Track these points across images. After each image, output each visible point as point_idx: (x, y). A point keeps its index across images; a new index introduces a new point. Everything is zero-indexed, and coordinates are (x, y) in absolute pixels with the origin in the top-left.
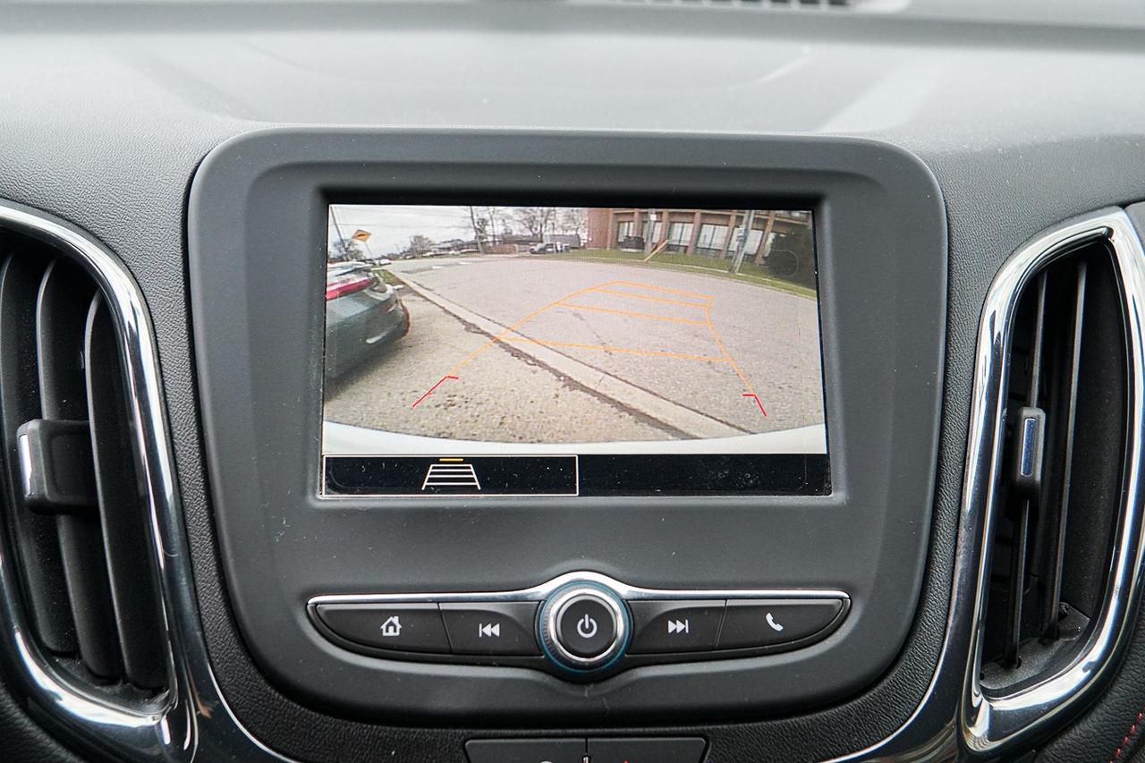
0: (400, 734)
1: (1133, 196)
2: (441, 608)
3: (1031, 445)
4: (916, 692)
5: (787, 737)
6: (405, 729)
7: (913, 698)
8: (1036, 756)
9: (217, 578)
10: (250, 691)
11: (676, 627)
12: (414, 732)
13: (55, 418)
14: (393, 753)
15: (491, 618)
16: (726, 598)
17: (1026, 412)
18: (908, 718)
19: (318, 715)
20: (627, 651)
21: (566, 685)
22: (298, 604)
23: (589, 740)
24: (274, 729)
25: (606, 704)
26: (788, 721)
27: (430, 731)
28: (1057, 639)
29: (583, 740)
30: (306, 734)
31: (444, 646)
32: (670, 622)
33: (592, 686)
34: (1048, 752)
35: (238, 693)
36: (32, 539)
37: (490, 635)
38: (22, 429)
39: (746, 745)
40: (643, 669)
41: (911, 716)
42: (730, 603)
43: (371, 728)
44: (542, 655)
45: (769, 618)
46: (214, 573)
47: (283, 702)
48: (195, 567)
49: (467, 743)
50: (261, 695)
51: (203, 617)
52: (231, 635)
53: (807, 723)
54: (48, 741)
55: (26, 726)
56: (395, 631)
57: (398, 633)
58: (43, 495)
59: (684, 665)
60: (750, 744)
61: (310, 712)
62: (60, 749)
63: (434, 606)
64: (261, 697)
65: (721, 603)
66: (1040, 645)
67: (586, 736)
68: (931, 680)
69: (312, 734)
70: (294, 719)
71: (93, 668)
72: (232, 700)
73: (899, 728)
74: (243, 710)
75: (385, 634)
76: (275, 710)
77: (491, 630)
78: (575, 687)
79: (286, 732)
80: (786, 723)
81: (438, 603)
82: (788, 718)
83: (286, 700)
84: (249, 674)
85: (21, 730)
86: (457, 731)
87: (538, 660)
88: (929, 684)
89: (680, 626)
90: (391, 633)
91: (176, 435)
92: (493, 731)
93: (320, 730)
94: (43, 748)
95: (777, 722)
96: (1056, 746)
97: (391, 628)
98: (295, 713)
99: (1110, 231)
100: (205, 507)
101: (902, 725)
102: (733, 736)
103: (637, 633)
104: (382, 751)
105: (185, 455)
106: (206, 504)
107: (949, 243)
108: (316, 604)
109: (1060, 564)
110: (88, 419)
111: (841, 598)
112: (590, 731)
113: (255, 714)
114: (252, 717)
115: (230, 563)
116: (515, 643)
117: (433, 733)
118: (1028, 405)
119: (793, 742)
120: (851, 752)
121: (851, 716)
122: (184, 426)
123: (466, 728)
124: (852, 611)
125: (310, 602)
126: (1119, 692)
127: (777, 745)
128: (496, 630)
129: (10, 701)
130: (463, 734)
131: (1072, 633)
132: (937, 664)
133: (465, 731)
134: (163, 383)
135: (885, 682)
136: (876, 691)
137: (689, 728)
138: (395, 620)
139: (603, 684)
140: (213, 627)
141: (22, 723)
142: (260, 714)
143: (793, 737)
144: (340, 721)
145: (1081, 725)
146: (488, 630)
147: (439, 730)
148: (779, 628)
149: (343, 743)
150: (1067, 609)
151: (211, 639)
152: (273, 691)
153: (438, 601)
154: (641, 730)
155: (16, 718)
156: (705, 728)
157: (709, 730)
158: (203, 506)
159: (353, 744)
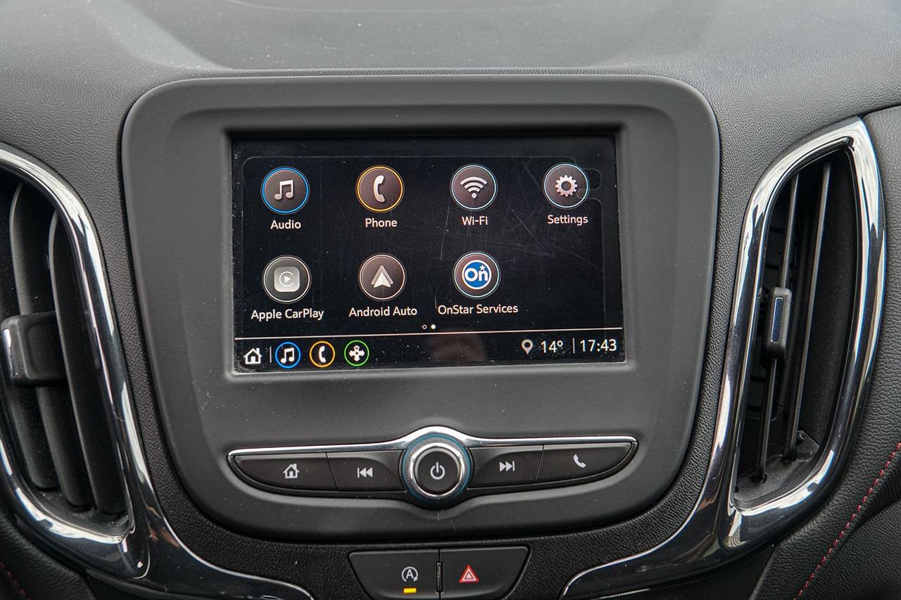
0: (300, 549)
1: (869, 108)
2: (329, 457)
3: (779, 318)
4: (686, 508)
5: (588, 544)
6: (304, 546)
7: (683, 513)
8: (774, 548)
9: (159, 437)
10: (188, 520)
11: (506, 466)
12: (311, 548)
13: (30, 312)
14: (296, 563)
15: (366, 463)
16: (543, 444)
17: (777, 291)
18: (679, 528)
19: (239, 536)
20: (469, 485)
21: (424, 511)
22: (221, 455)
23: (441, 551)
24: (207, 547)
25: (453, 525)
26: (589, 532)
27: (323, 546)
28: (795, 460)
29: (437, 551)
30: (231, 550)
31: (331, 485)
32: (501, 463)
33: (443, 511)
34: (782, 545)
35: (179, 521)
36: (18, 405)
37: (365, 476)
38: (4, 324)
39: (557, 550)
40: (481, 498)
41: (681, 526)
42: (547, 447)
43: (279, 545)
44: (404, 490)
45: (576, 458)
46: (156, 433)
47: (212, 528)
48: (142, 428)
49: (351, 555)
50: (196, 523)
51: (151, 466)
52: (172, 479)
53: (604, 535)
54: (41, 556)
55: (24, 545)
56: (294, 475)
57: (296, 477)
58: (24, 375)
59: (511, 495)
60: (561, 550)
61: (234, 535)
62: (50, 561)
63: (324, 455)
64: (196, 525)
65: (540, 448)
66: (782, 464)
67: (439, 548)
68: (697, 499)
69: (235, 550)
70: (221, 540)
71: (70, 500)
72: (175, 526)
73: (672, 535)
74: (184, 533)
75: (287, 477)
76: (208, 533)
77: (367, 472)
78: (430, 513)
79: (216, 549)
80: (588, 535)
81: (326, 453)
82: (589, 530)
83: (215, 526)
84: (187, 507)
85: (20, 548)
86: (343, 546)
87: (401, 494)
88: (696, 502)
89: (508, 466)
90: (291, 476)
91: (122, 328)
92: (370, 546)
93: (241, 547)
94: (38, 561)
95: (581, 534)
96: (789, 541)
97: (291, 473)
98: (222, 535)
99: (851, 140)
100: (148, 383)
101: (674, 532)
102: (548, 545)
103: (476, 472)
104: (288, 562)
105: (130, 344)
106: (148, 381)
107: (721, 160)
108: (234, 456)
109: (798, 406)
110: (54, 310)
111: (630, 442)
112: (442, 543)
113: (193, 536)
114: (190, 539)
115: (168, 425)
116: (385, 481)
117: (325, 548)
118: (779, 285)
119: (593, 548)
120: (636, 553)
121: (636, 527)
122: (128, 321)
123: (349, 543)
124: (639, 451)
125: (230, 454)
126: (838, 501)
127: (581, 550)
128: (370, 472)
129: (11, 527)
130: (347, 548)
131: (805, 456)
132: (702, 487)
133: (349, 546)
134: (110, 286)
135: (663, 502)
136: (655, 509)
137: (515, 540)
138: (294, 466)
139: (451, 510)
140: (158, 473)
141: (20, 544)
142: (196, 536)
143: (593, 544)
144: (256, 540)
145: (809, 525)
146: (364, 473)
147: (330, 546)
148: (583, 465)
149: (259, 557)
150: (803, 436)
151: (157, 482)
152: (205, 520)
153: (326, 451)
154: (479, 542)
155: (17, 540)
156: (527, 539)
157: (530, 541)
158: (145, 383)
159: (266, 557)
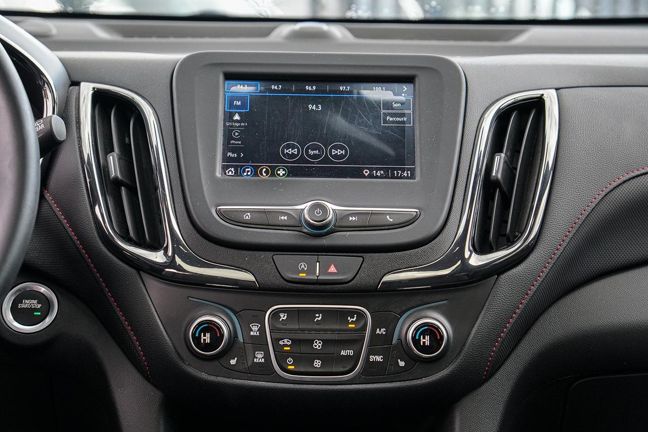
2: (266, 211)
4: (445, 246)
5: (394, 258)
9: (183, 202)
11: (352, 218)
14: (247, 259)
15: (284, 214)
16: (372, 211)
17: (497, 154)
18: (442, 256)
19: (219, 247)
20: (334, 226)
22: (214, 209)
23: (319, 257)
29: (317, 257)
31: (266, 223)
32: (350, 217)
34: (503, 276)
40: (340, 233)
42: (374, 212)
44: (302, 227)
45: (388, 217)
46: (181, 200)
48: (174, 198)
49: (274, 257)
53: (402, 254)
56: (249, 218)
58: (118, 177)
59: (355, 232)
60: (380, 261)
61: (217, 245)
63: (263, 210)
64: (198, 241)
65: (370, 212)
67: (318, 255)
73: (438, 259)
75: (245, 218)
77: (284, 218)
80: (393, 254)
82: (394, 252)
83: (207, 241)
87: (300, 228)
88: (451, 245)
89: (354, 218)
92: (283, 253)
95: (390, 253)
97: (247, 217)
99: (543, 95)
102: (373, 257)
103: (338, 220)
104: (243, 258)
108: (220, 209)
111: (416, 212)
112: (319, 253)
115: (188, 195)
116: (292, 223)
121: (419, 252)
124: (420, 216)
125: (217, 208)
127: (390, 261)
128: (286, 218)
130: (272, 253)
132: (454, 238)
133: (274, 252)
135: (433, 242)
136: (429, 244)
137: (356, 254)
138: (249, 214)
139: (325, 238)
143: (396, 259)
144: (228, 248)
148: (391, 220)
154: (338, 254)
157: (364, 255)
158: (178, 178)
